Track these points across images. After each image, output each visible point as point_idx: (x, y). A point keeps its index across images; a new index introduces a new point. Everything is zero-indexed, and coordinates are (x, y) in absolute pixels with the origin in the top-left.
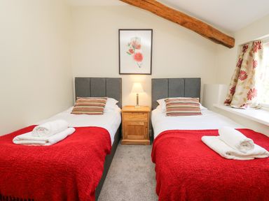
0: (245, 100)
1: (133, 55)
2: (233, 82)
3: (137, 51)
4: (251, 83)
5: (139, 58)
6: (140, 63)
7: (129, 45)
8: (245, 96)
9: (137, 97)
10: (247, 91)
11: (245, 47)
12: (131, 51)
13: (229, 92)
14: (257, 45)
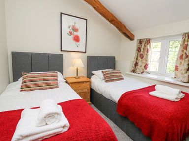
0: (143, 70)
1: (72, 36)
2: (135, 60)
3: (75, 33)
4: (146, 60)
5: (77, 39)
6: (77, 43)
7: (69, 28)
8: (143, 67)
9: (77, 70)
10: (144, 65)
11: (141, 41)
12: (71, 33)
13: (134, 65)
14: (148, 41)
